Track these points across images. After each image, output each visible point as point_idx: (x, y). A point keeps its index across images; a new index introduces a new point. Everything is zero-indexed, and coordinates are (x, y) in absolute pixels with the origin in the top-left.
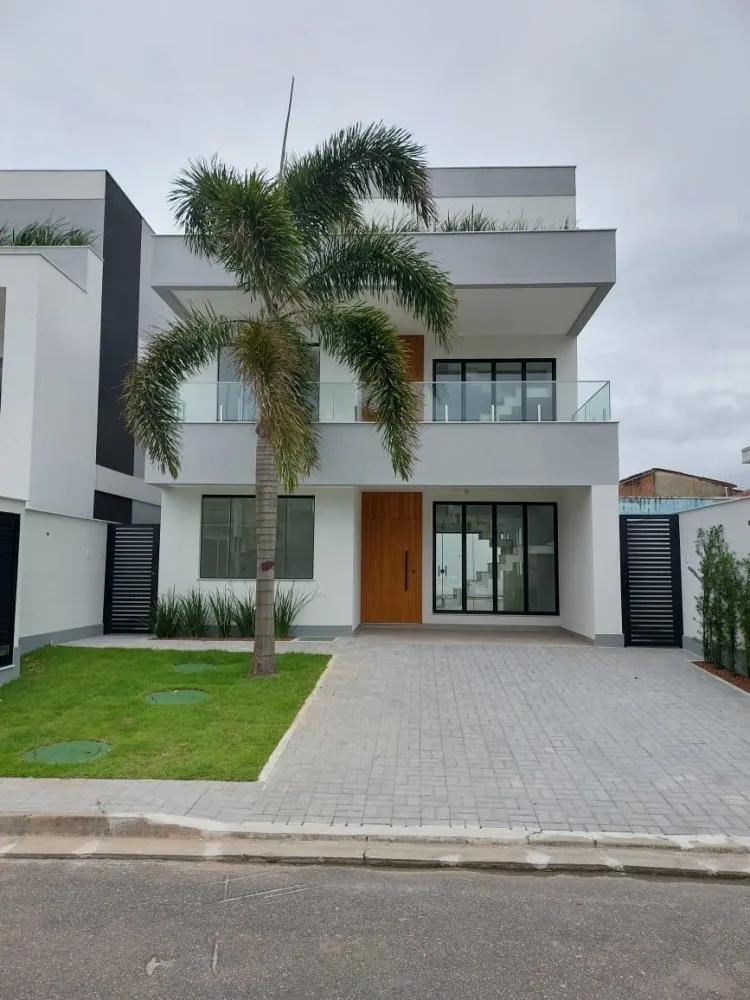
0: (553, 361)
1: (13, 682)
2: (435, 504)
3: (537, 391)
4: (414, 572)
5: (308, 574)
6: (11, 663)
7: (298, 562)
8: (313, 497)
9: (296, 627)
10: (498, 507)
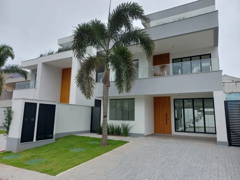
0: (210, 54)
1: (53, 143)
2: (174, 100)
3: (205, 64)
4: (169, 119)
5: (133, 119)
6: (53, 139)
7: (130, 116)
8: (134, 99)
9: (129, 133)
10: (194, 100)
